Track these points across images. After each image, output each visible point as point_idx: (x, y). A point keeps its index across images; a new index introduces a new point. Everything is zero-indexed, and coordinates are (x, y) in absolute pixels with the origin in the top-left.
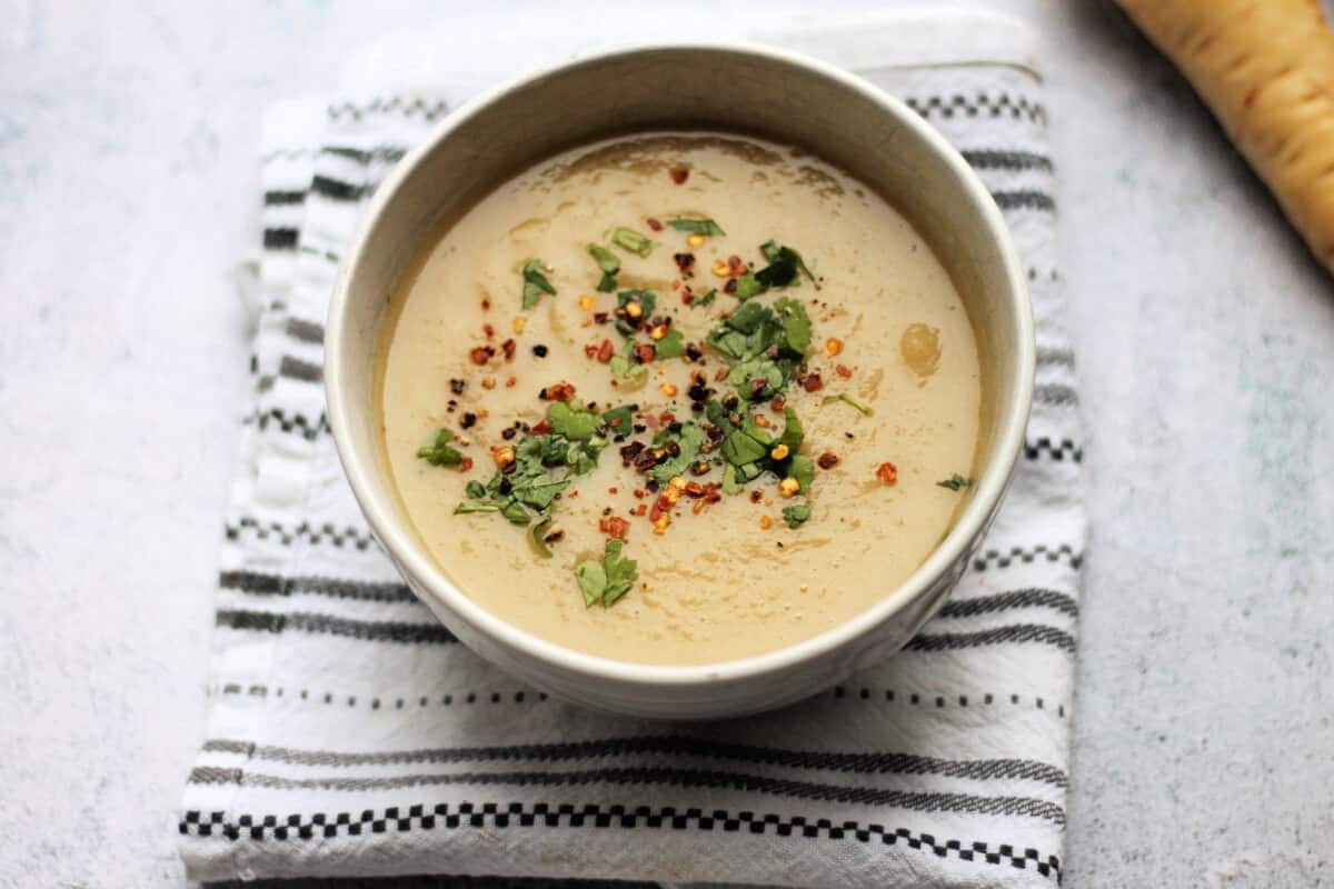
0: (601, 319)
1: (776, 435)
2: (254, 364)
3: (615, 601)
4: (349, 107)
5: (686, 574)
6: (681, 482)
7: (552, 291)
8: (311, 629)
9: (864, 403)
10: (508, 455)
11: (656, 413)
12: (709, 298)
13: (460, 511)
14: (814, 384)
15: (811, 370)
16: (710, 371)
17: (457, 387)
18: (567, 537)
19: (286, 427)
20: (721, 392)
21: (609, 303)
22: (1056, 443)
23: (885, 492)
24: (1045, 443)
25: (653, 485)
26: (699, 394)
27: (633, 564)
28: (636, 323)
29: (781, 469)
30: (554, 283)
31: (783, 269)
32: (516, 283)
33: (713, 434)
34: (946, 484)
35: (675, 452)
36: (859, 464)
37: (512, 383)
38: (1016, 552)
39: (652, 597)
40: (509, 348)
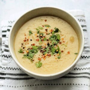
0: (38, 36)
1: (57, 49)
2: (1, 50)
3: (40, 67)
4: (11, 21)
5: (47, 64)
6: (47, 54)
7: (32, 34)
8: (8, 79)
9: (66, 45)
10: (28, 52)
11: (44, 47)
12: (49, 34)
13: (23, 58)
14: (61, 43)
15: (60, 42)
16: (49, 42)
17: (22, 44)
18: (35, 60)
19: (5, 57)
20: (51, 44)
21: (38, 35)
22: (88, 56)
23: (69, 55)
24: (87, 56)
25: (44, 55)
26: (48, 44)
27: (42, 63)
28: (41, 37)
29: (57, 52)
30: (32, 33)
31: (57, 31)
32: (28, 33)
33: (50, 49)
34: (75, 54)
35: (46, 51)
36: (66, 52)
37: (28, 44)
38: (84, 68)
39: (44, 67)
40: (28, 40)
